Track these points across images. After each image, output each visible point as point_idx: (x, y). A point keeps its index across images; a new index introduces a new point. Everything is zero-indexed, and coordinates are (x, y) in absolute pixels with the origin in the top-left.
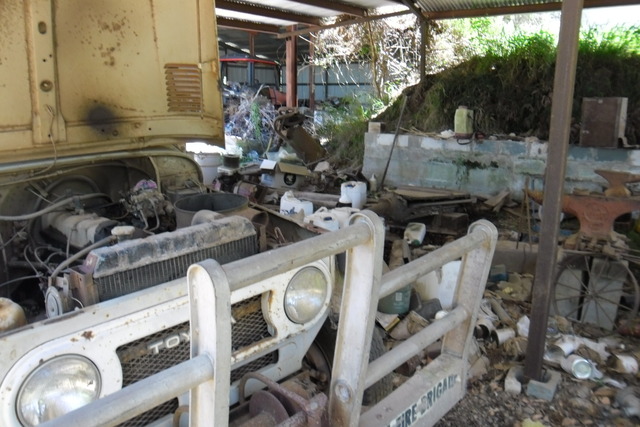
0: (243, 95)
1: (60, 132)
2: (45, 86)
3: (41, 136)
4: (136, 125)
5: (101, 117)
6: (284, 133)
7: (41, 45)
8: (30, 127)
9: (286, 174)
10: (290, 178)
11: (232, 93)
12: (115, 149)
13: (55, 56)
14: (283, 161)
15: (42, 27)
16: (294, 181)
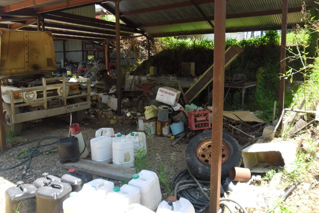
0: (94, 63)
1: (29, 69)
2: (27, 62)
3: (26, 70)
4: (42, 68)
5: (36, 67)
6: (101, 76)
7: (26, 56)
8: (24, 68)
9: (98, 88)
10: (99, 90)
11: (90, 62)
12: (38, 72)
13: (28, 58)
14: (97, 84)
15: (27, 54)
16: (101, 90)
